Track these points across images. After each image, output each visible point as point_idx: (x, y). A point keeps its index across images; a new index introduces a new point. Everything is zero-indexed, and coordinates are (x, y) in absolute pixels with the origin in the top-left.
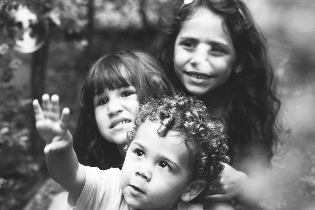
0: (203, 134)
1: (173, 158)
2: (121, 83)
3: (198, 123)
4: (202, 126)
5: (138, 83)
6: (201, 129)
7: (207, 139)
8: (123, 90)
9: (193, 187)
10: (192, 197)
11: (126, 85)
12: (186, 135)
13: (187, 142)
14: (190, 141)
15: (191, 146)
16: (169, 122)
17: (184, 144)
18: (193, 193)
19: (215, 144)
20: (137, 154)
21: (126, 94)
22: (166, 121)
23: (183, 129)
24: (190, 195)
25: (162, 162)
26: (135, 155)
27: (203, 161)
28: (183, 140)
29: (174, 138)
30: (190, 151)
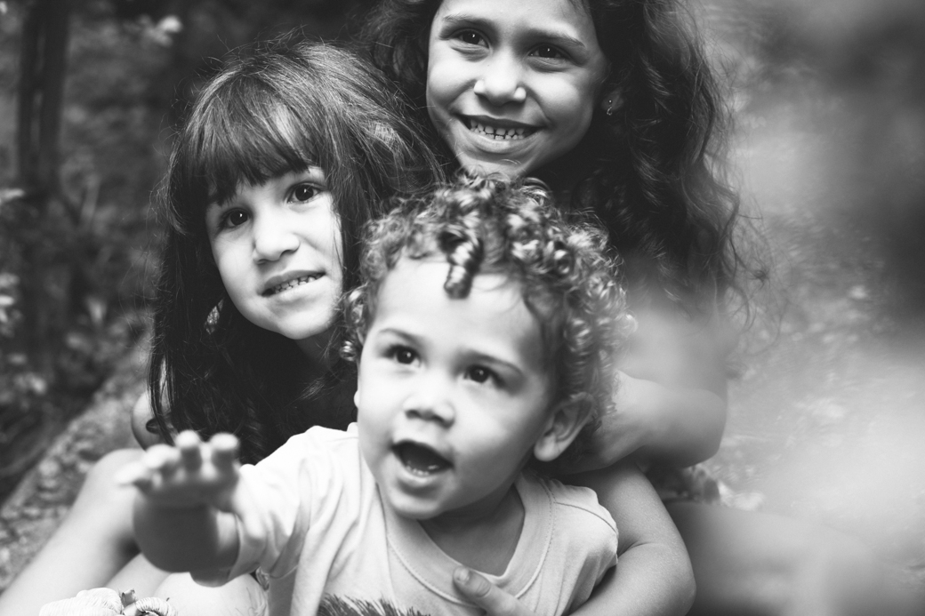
0: (565, 268)
1: (502, 351)
2: (285, 161)
3: (547, 240)
4: (559, 246)
5: (331, 158)
6: (560, 254)
7: (576, 280)
8: (289, 180)
9: (561, 417)
10: (563, 446)
11: (300, 166)
12: (524, 280)
13: (530, 299)
14: (537, 294)
15: (544, 308)
16: (470, 253)
17: (522, 307)
18: (562, 433)
19: (601, 288)
20: (395, 359)
21: (302, 193)
22: (463, 253)
23: (511, 266)
24: (557, 441)
25: (475, 368)
26: (391, 365)
27: (580, 343)
28: (518, 296)
29: (495, 296)
30: (542, 323)
